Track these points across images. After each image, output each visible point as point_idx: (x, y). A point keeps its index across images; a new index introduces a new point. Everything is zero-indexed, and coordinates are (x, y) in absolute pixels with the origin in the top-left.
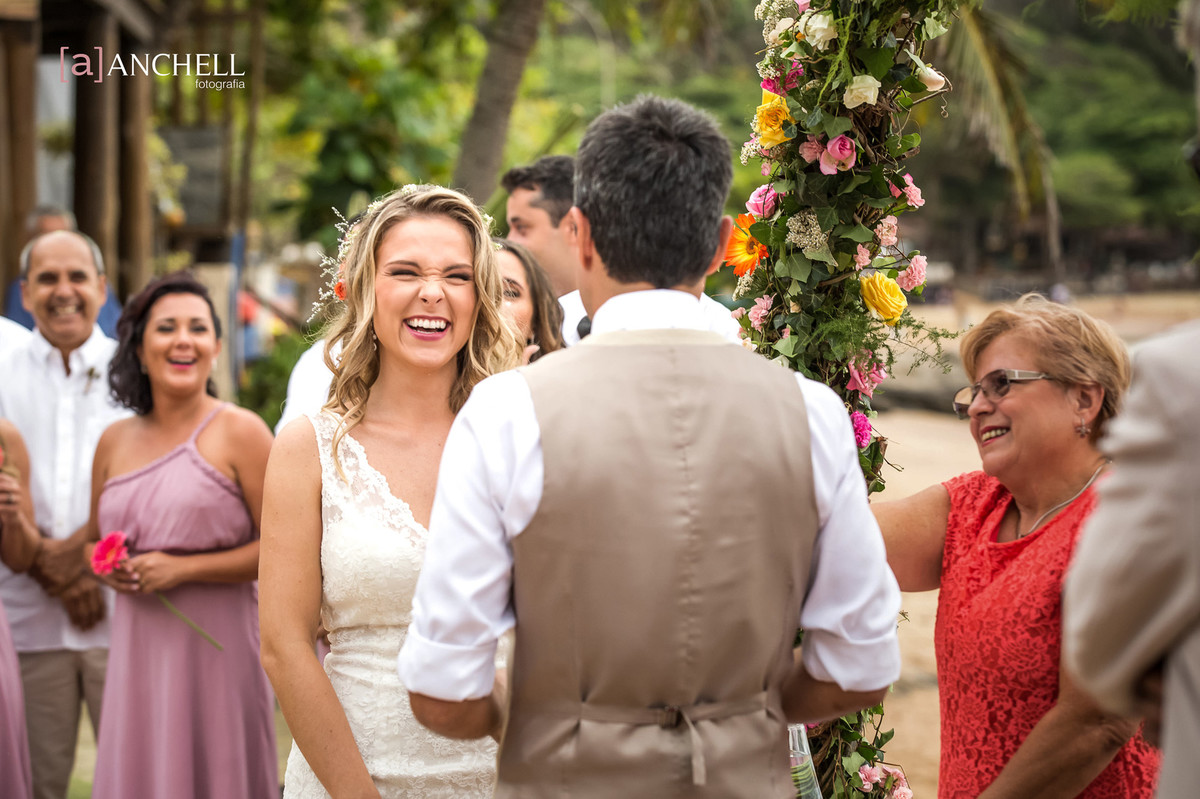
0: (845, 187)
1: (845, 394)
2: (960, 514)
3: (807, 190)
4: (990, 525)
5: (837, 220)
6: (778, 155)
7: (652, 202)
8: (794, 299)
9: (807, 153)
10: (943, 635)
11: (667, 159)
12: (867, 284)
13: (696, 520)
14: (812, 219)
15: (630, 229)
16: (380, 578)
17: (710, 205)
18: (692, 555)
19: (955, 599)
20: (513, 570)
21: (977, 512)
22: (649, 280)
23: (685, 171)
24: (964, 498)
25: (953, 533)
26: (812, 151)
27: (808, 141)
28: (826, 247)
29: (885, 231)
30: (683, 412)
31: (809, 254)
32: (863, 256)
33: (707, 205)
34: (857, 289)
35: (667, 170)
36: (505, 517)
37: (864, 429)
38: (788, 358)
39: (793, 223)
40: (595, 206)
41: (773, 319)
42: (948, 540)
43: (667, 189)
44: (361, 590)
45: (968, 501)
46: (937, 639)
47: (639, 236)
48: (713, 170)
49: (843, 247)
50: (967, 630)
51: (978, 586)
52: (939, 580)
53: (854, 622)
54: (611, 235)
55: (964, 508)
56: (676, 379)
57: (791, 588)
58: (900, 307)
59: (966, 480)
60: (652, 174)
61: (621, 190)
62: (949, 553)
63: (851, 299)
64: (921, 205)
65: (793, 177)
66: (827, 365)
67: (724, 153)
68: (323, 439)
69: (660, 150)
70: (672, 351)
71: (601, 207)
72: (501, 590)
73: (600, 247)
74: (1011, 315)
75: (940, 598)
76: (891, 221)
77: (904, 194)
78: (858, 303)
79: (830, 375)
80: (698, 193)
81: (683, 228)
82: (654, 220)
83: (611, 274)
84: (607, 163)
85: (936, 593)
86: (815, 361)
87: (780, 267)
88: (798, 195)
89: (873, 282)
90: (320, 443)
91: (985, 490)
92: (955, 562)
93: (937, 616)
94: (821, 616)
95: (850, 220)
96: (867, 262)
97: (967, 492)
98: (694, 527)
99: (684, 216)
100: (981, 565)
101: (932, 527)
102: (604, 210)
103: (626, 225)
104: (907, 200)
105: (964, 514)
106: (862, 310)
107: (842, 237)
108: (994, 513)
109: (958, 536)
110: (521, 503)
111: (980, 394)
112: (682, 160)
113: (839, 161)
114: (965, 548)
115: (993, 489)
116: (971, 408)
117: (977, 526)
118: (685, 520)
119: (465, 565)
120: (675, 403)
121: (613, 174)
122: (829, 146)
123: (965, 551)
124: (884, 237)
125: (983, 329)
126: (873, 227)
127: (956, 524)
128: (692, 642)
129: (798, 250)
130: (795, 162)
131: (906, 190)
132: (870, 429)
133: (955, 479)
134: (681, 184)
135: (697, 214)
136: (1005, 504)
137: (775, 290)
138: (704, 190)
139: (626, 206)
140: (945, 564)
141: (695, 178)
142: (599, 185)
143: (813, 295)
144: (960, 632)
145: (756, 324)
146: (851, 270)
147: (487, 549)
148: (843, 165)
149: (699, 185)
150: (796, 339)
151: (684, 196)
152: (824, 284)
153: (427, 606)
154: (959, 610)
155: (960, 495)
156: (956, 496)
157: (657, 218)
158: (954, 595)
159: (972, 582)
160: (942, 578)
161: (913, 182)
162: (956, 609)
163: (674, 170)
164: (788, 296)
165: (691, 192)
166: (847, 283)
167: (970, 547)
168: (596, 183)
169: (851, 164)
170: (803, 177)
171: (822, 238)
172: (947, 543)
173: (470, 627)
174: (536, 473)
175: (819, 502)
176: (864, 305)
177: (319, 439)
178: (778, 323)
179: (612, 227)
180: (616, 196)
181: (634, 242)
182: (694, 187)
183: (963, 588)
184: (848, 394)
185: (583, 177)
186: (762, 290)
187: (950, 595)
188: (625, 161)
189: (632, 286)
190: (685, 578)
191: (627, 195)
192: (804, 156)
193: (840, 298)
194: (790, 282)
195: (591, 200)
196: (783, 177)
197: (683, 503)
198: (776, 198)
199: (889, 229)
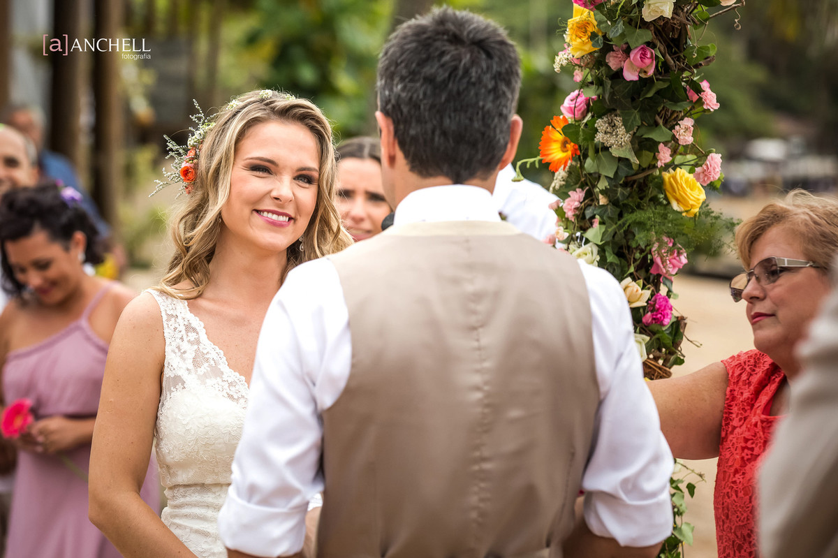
0: (648, 91)
1: (649, 278)
2: (737, 389)
3: (612, 94)
4: (764, 399)
5: (640, 122)
6: (588, 64)
7: (447, 100)
8: (602, 192)
9: (613, 62)
10: (720, 499)
11: (460, 61)
12: (669, 179)
13: (488, 395)
14: (618, 121)
15: (429, 126)
16: (220, 444)
17: (500, 103)
18: (484, 426)
19: (730, 466)
20: (323, 439)
21: (752, 388)
22: (447, 175)
23: (477, 72)
24: (741, 374)
25: (731, 406)
26: (617, 60)
27: (613, 51)
28: (629, 146)
29: (682, 131)
30: (477, 297)
31: (615, 152)
32: (665, 155)
33: (498, 102)
34: (660, 186)
35: (460, 72)
36: (317, 392)
37: (665, 309)
38: (597, 245)
39: (601, 124)
40: (397, 107)
41: (584, 210)
42: (726, 413)
43: (461, 89)
44: (201, 453)
45: (744, 377)
46: (716, 502)
47: (437, 132)
48: (503, 70)
49: (644, 146)
50: (741, 495)
51: (752, 454)
52: (719, 449)
53: (631, 485)
54: (412, 132)
55: (741, 383)
56: (471, 267)
57: (573, 454)
58: (698, 199)
59: (743, 358)
60: (447, 75)
61: (420, 90)
62: (727, 424)
63: (654, 193)
64: (716, 108)
65: (599, 82)
66: (633, 251)
67: (512, 55)
68: (167, 315)
69: (454, 52)
70: (467, 241)
71: (402, 106)
72: (313, 458)
73: (402, 145)
74: (782, 208)
75: (719, 465)
76: (688, 122)
77: (700, 99)
78: (662, 196)
79: (635, 260)
80: (490, 92)
81: (476, 125)
82: (450, 117)
83: (413, 169)
84: (406, 66)
85: (716, 460)
86: (621, 247)
87: (589, 164)
88: (605, 99)
89: (674, 178)
90: (165, 318)
91: (759, 367)
92: (732, 432)
93: (716, 481)
94: (601, 480)
95: (652, 122)
96: (669, 159)
97: (744, 369)
98: (486, 401)
99: (478, 113)
100: (755, 435)
101: (712, 400)
102: (405, 110)
103: (426, 123)
104: (703, 104)
105: (740, 388)
106: (665, 202)
107: (644, 137)
108: (767, 388)
109: (735, 409)
110: (332, 380)
111: (753, 279)
112: (474, 62)
113: (641, 69)
114: (740, 420)
115: (767, 366)
116: (745, 292)
117: (752, 400)
118: (478, 395)
119: (280, 435)
120: (470, 288)
121: (413, 75)
122: (632, 56)
123: (741, 423)
124: (682, 137)
125: (757, 221)
126: (672, 128)
127: (733, 398)
128: (482, 505)
129: (606, 149)
130: (603, 69)
131: (703, 95)
132: (671, 309)
133: (733, 357)
134: (474, 84)
135: (488, 112)
136: (777, 380)
137: (587, 185)
138: (495, 89)
139: (424, 105)
140: (723, 434)
141: (487, 78)
142: (399, 87)
143: (619, 189)
144: (734, 497)
145: (570, 214)
146: (655, 167)
147: (300, 420)
148: (645, 72)
149: (490, 85)
150: (603, 228)
151: (477, 95)
152: (630, 179)
153: (245, 472)
154: (734, 476)
155: (737, 372)
156: (733, 373)
157: (452, 115)
158: (730, 463)
159: (746, 451)
160: (721, 447)
161: (710, 88)
162: (732, 476)
163: (466, 71)
164: (597, 190)
165: (483, 90)
166: (650, 178)
167: (745, 419)
168: (397, 85)
169: (651, 72)
170: (608, 83)
171: (627, 138)
172: (725, 415)
173: (284, 491)
174: (345, 353)
175: (600, 378)
176: (666, 198)
177: (163, 314)
178: (588, 213)
179: (413, 124)
180: (415, 96)
181: (433, 140)
182: (486, 87)
183: (738, 457)
184: (652, 278)
185: (386, 81)
186: (576, 184)
187: (727, 463)
188: (422, 63)
189: (431, 180)
190: (477, 447)
191: (425, 94)
192: (610, 64)
193: (644, 191)
194: (599, 177)
195: (393, 101)
196: (592, 83)
197: (477, 379)
198: (588, 102)
199: (685, 131)
